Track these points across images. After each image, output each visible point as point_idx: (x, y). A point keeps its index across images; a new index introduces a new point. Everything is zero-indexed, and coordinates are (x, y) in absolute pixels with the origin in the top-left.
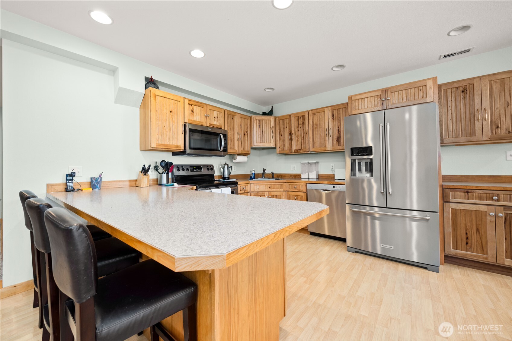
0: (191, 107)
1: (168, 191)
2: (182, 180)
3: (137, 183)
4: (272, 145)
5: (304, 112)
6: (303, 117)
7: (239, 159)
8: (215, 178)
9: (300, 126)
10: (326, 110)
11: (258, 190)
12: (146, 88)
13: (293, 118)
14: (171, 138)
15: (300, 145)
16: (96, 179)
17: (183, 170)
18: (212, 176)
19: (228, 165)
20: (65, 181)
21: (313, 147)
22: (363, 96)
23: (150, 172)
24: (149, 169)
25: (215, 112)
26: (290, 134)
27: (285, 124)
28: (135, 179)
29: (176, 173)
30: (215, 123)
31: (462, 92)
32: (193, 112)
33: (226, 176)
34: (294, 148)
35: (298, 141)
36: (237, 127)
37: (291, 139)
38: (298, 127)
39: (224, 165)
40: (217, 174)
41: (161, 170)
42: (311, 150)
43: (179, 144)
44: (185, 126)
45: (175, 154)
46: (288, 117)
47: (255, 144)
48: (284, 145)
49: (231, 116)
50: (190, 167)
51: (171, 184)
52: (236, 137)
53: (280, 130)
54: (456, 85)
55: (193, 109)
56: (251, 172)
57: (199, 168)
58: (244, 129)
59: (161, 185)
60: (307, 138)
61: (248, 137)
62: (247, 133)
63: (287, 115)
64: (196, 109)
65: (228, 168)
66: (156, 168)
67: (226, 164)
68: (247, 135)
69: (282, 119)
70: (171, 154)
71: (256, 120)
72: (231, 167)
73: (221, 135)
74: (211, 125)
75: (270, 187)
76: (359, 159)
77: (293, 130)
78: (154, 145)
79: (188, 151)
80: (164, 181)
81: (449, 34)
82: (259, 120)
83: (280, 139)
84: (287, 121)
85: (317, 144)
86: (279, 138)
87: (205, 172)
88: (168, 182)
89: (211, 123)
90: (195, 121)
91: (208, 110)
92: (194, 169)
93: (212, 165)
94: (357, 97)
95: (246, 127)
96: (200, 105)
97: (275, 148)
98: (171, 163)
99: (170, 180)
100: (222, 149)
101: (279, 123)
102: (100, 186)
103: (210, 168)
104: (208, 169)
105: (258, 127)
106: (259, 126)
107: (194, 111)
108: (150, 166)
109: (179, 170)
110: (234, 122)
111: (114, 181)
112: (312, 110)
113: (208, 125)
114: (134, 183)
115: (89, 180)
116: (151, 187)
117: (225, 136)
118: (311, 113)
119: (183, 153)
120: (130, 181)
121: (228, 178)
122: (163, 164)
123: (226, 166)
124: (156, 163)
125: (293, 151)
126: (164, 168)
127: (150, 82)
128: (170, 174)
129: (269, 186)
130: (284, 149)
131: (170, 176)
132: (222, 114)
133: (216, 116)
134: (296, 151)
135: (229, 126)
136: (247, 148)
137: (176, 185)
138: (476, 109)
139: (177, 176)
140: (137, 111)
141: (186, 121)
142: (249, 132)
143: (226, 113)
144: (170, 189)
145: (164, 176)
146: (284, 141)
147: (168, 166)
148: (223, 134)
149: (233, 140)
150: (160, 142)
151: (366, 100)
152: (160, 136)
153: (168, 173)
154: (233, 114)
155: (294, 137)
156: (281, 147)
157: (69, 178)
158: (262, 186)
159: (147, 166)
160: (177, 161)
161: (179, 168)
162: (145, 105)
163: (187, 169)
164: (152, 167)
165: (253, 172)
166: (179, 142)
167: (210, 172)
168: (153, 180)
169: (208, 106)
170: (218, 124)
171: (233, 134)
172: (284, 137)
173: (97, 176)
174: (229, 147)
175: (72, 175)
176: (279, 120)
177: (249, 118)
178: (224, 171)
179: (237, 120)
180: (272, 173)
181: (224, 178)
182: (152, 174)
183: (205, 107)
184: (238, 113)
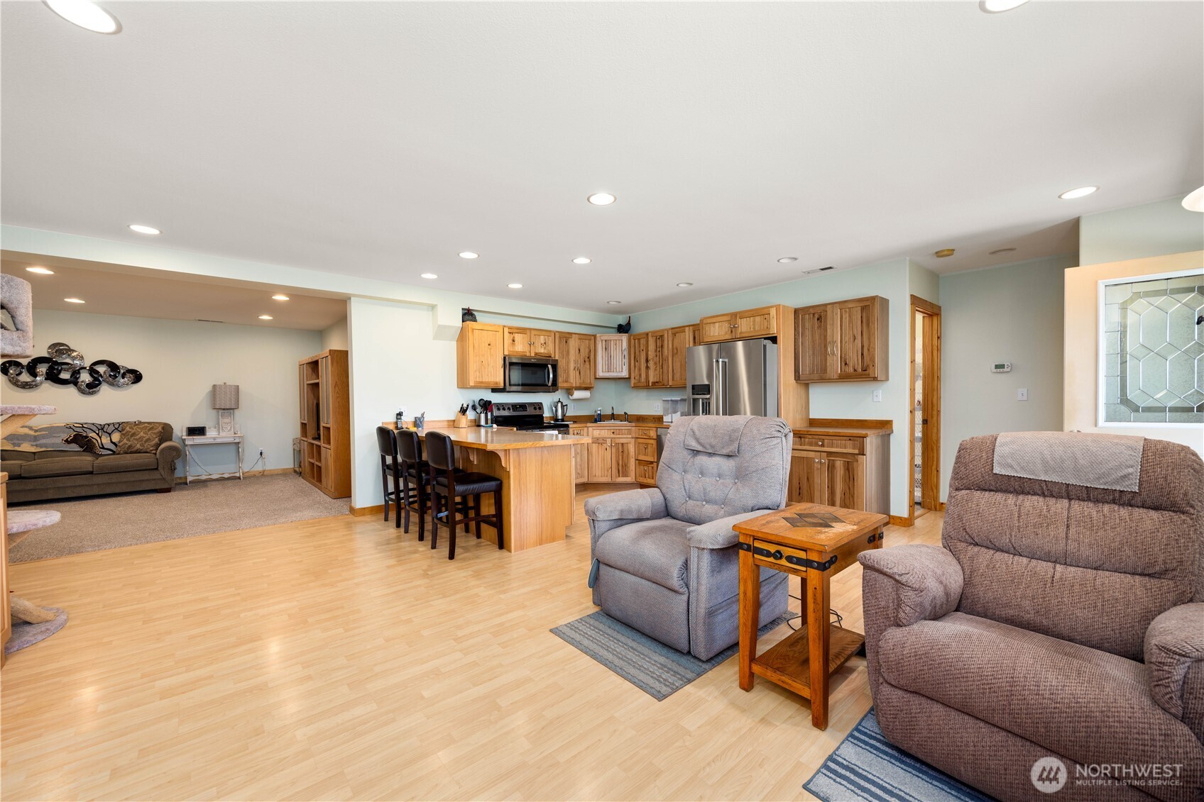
0: (512, 336)
1: (487, 432)
2: (502, 422)
3: (456, 423)
4: (625, 374)
5: (663, 330)
6: (662, 336)
7: (578, 394)
8: (545, 419)
9: (658, 350)
10: (687, 329)
11: (598, 436)
12: (463, 322)
13: (650, 338)
14: (489, 375)
15: (658, 376)
16: (419, 419)
17: (504, 409)
18: (541, 417)
19: (562, 403)
20: (395, 420)
21: (673, 380)
22: (713, 320)
23: (468, 412)
24: (467, 408)
25: (542, 337)
26: (647, 361)
27: (642, 346)
28: (453, 419)
29: (496, 413)
30: (542, 351)
31: (818, 319)
32: (514, 341)
33: (560, 417)
34: (651, 380)
35: (655, 370)
36: (573, 352)
37: (647, 367)
38: (656, 351)
39: (557, 403)
40: (547, 414)
41: (479, 410)
42: (670, 383)
43: (498, 380)
44: (505, 358)
45: (494, 390)
46: (645, 336)
47: (600, 374)
48: (640, 375)
49: (565, 337)
50: (512, 406)
51: (490, 425)
52: (572, 366)
53: (635, 353)
54: (812, 311)
55: (514, 337)
56: (596, 412)
57: (523, 406)
58: (584, 353)
59: (479, 426)
60: (665, 367)
61: (590, 364)
62: (590, 359)
63: (643, 334)
64: (518, 337)
65: (563, 406)
66: (474, 408)
67: (559, 401)
68: (590, 361)
69: (638, 338)
70: (490, 390)
71: (602, 340)
72: (566, 405)
73: (549, 366)
74: (536, 354)
75: (613, 433)
76: (703, 399)
77: (651, 354)
78: (472, 384)
79: (508, 388)
80: (483, 423)
81: (778, 261)
82: (606, 341)
83: (635, 367)
84: (643, 341)
85: (677, 376)
86: (635, 364)
87: (530, 411)
88: (487, 423)
89: (537, 351)
90: (517, 352)
91: (532, 336)
92: (517, 408)
93: (541, 403)
94: (709, 321)
95: (587, 350)
96: (522, 331)
97: (629, 378)
98: (490, 402)
99: (489, 422)
100: (550, 384)
101: (635, 343)
102: (422, 426)
103: (537, 407)
104: (535, 409)
105: (604, 350)
106: (606, 349)
107: (516, 339)
108: (468, 406)
109: (499, 409)
110: (568, 347)
111: (434, 421)
112: (672, 329)
113: (533, 355)
114: (452, 423)
115: (414, 420)
116: (469, 428)
117: (555, 367)
118: (670, 332)
119: (503, 390)
120: (448, 421)
121: (563, 420)
122: (482, 403)
123: (560, 404)
124: (474, 401)
125: (650, 385)
126: (482, 407)
127: (468, 315)
128: (489, 414)
129: (612, 431)
130: (639, 381)
131: (489, 417)
132: (551, 339)
133: (543, 342)
134: (654, 383)
135: (561, 353)
136: (589, 380)
137: (495, 426)
138: (828, 341)
139: (497, 417)
140: (453, 345)
141: (506, 353)
142: (592, 357)
143: (557, 335)
144: (490, 430)
145: (483, 416)
146: (640, 369)
147: (486, 405)
148: (552, 365)
149: (567, 371)
150: (478, 380)
151: (717, 325)
152: (478, 373)
153: (486, 414)
154: (567, 335)
155: (651, 364)
156: (636, 378)
157: (399, 417)
158: (603, 431)
159: (465, 406)
160: (496, 398)
161: (501, 406)
162: (462, 338)
163: (509, 409)
164: (470, 406)
165: (599, 412)
166: (499, 378)
167: (538, 412)
168: (471, 421)
169: (532, 331)
170: (546, 352)
171: (568, 363)
172: (640, 364)
173: (419, 416)
174: (560, 380)
175: (400, 414)
176: (634, 340)
177: (593, 338)
178: (556, 411)
179: (573, 344)
180: (626, 413)
181: (557, 420)
182: (471, 414)
183: (528, 334)
184: (575, 334)
